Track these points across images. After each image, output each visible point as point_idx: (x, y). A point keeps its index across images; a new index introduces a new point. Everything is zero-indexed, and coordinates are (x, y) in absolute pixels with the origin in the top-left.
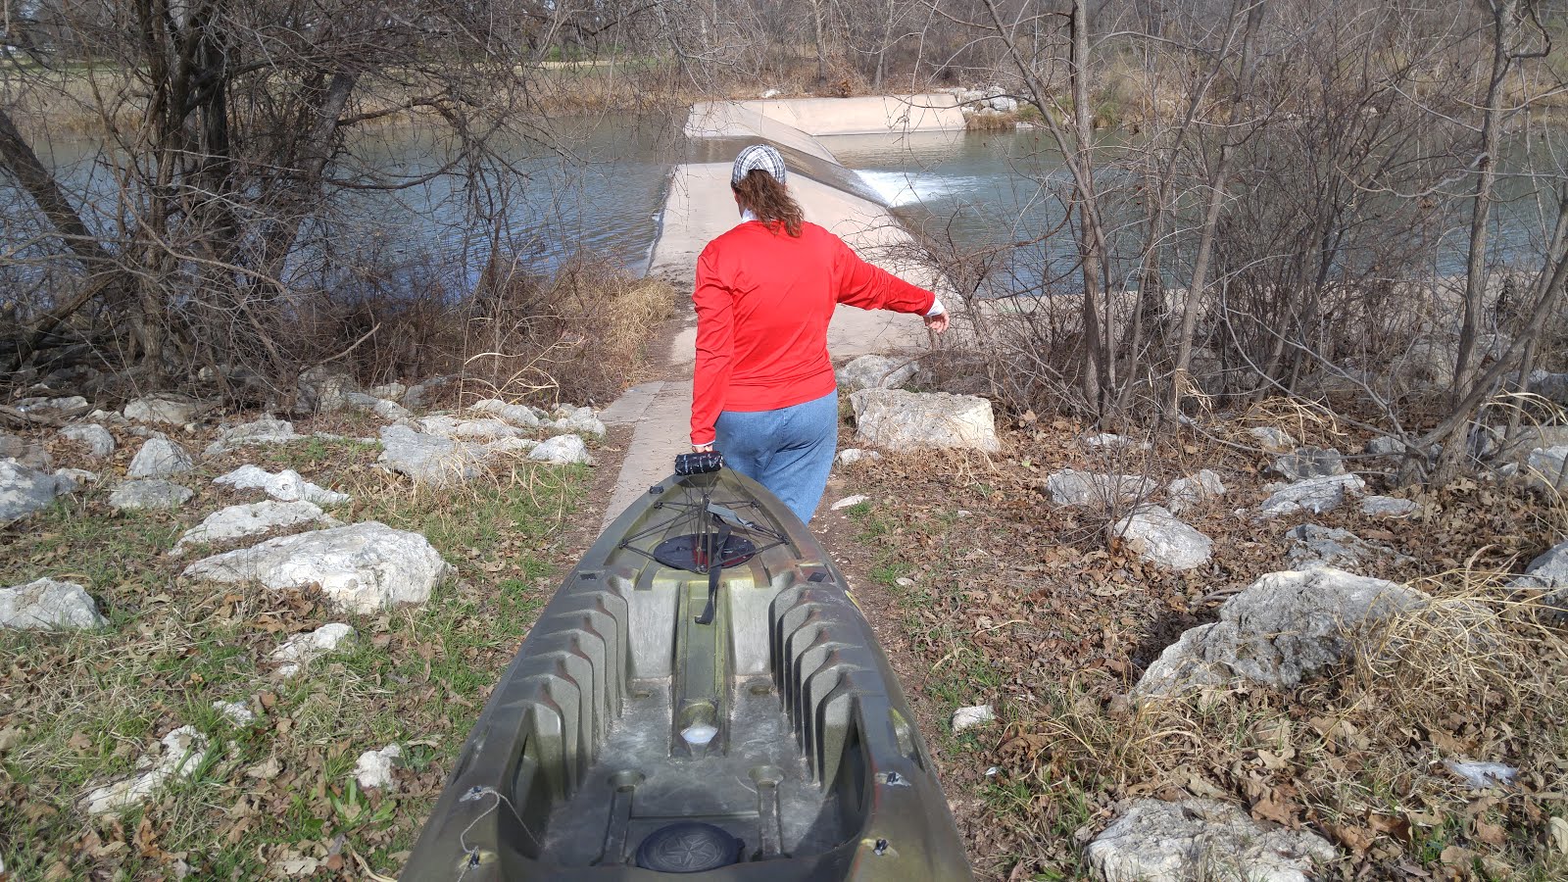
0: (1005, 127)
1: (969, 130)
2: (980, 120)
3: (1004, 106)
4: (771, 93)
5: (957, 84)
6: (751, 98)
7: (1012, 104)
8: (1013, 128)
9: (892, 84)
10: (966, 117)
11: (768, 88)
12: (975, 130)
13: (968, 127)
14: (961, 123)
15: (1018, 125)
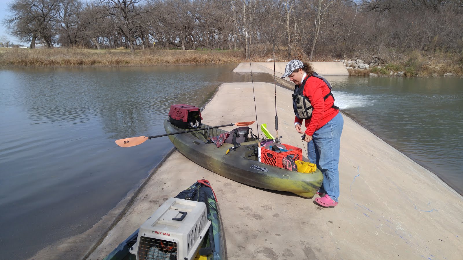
0: (365, 75)
1: (350, 76)
2: (355, 72)
3: (364, 67)
4: (269, 60)
5: (343, 59)
6: (262, 62)
7: (368, 66)
8: (369, 76)
9: (316, 58)
10: (348, 70)
11: (269, 58)
12: (353, 76)
13: (350, 74)
14: (347, 73)
15: (371, 74)
